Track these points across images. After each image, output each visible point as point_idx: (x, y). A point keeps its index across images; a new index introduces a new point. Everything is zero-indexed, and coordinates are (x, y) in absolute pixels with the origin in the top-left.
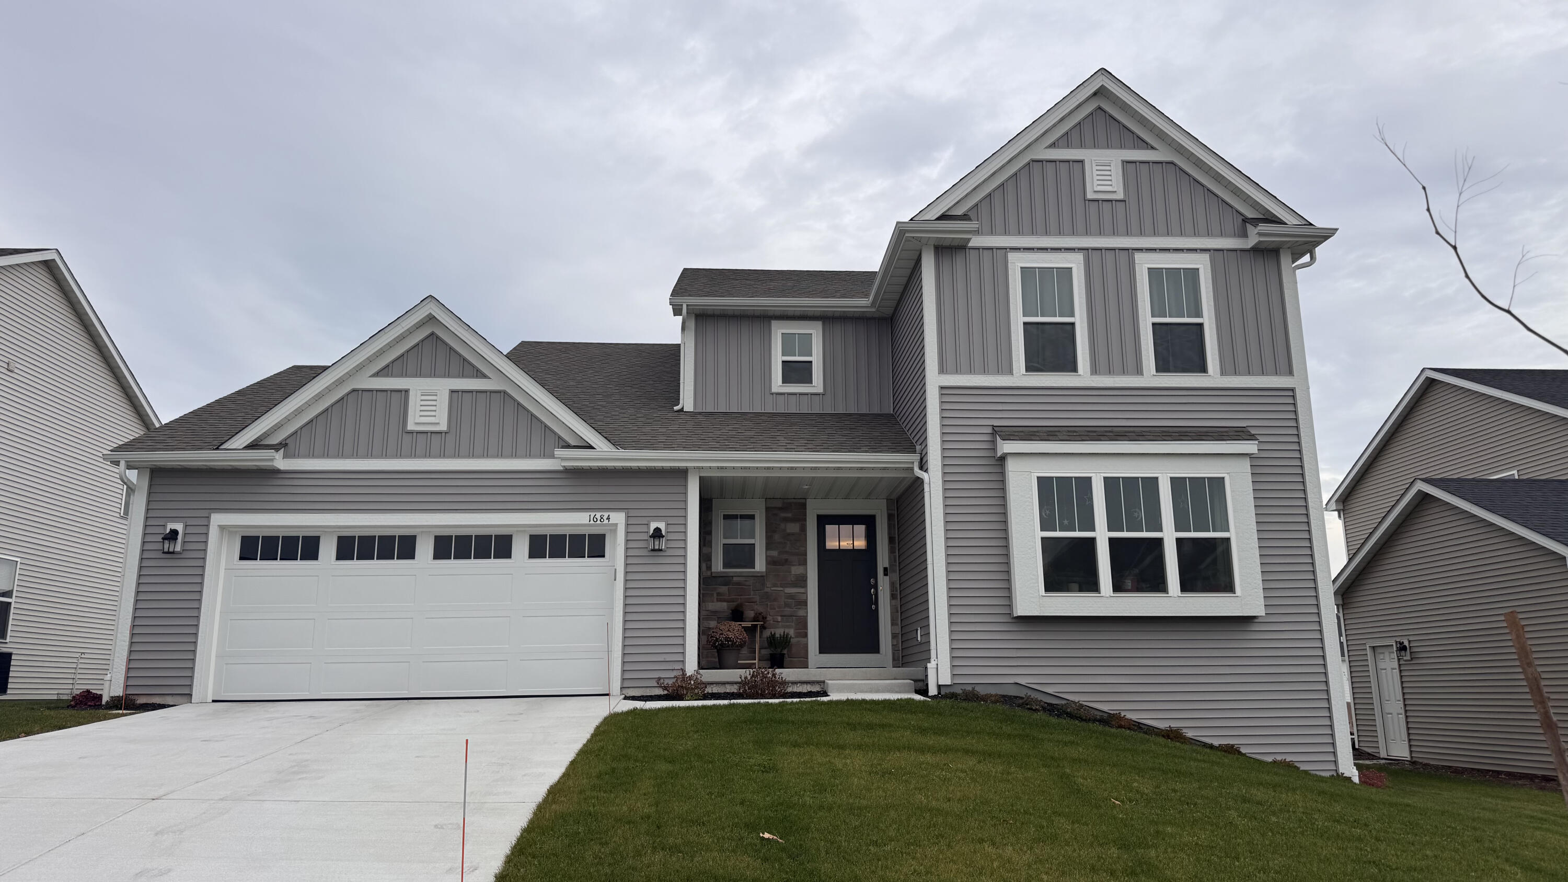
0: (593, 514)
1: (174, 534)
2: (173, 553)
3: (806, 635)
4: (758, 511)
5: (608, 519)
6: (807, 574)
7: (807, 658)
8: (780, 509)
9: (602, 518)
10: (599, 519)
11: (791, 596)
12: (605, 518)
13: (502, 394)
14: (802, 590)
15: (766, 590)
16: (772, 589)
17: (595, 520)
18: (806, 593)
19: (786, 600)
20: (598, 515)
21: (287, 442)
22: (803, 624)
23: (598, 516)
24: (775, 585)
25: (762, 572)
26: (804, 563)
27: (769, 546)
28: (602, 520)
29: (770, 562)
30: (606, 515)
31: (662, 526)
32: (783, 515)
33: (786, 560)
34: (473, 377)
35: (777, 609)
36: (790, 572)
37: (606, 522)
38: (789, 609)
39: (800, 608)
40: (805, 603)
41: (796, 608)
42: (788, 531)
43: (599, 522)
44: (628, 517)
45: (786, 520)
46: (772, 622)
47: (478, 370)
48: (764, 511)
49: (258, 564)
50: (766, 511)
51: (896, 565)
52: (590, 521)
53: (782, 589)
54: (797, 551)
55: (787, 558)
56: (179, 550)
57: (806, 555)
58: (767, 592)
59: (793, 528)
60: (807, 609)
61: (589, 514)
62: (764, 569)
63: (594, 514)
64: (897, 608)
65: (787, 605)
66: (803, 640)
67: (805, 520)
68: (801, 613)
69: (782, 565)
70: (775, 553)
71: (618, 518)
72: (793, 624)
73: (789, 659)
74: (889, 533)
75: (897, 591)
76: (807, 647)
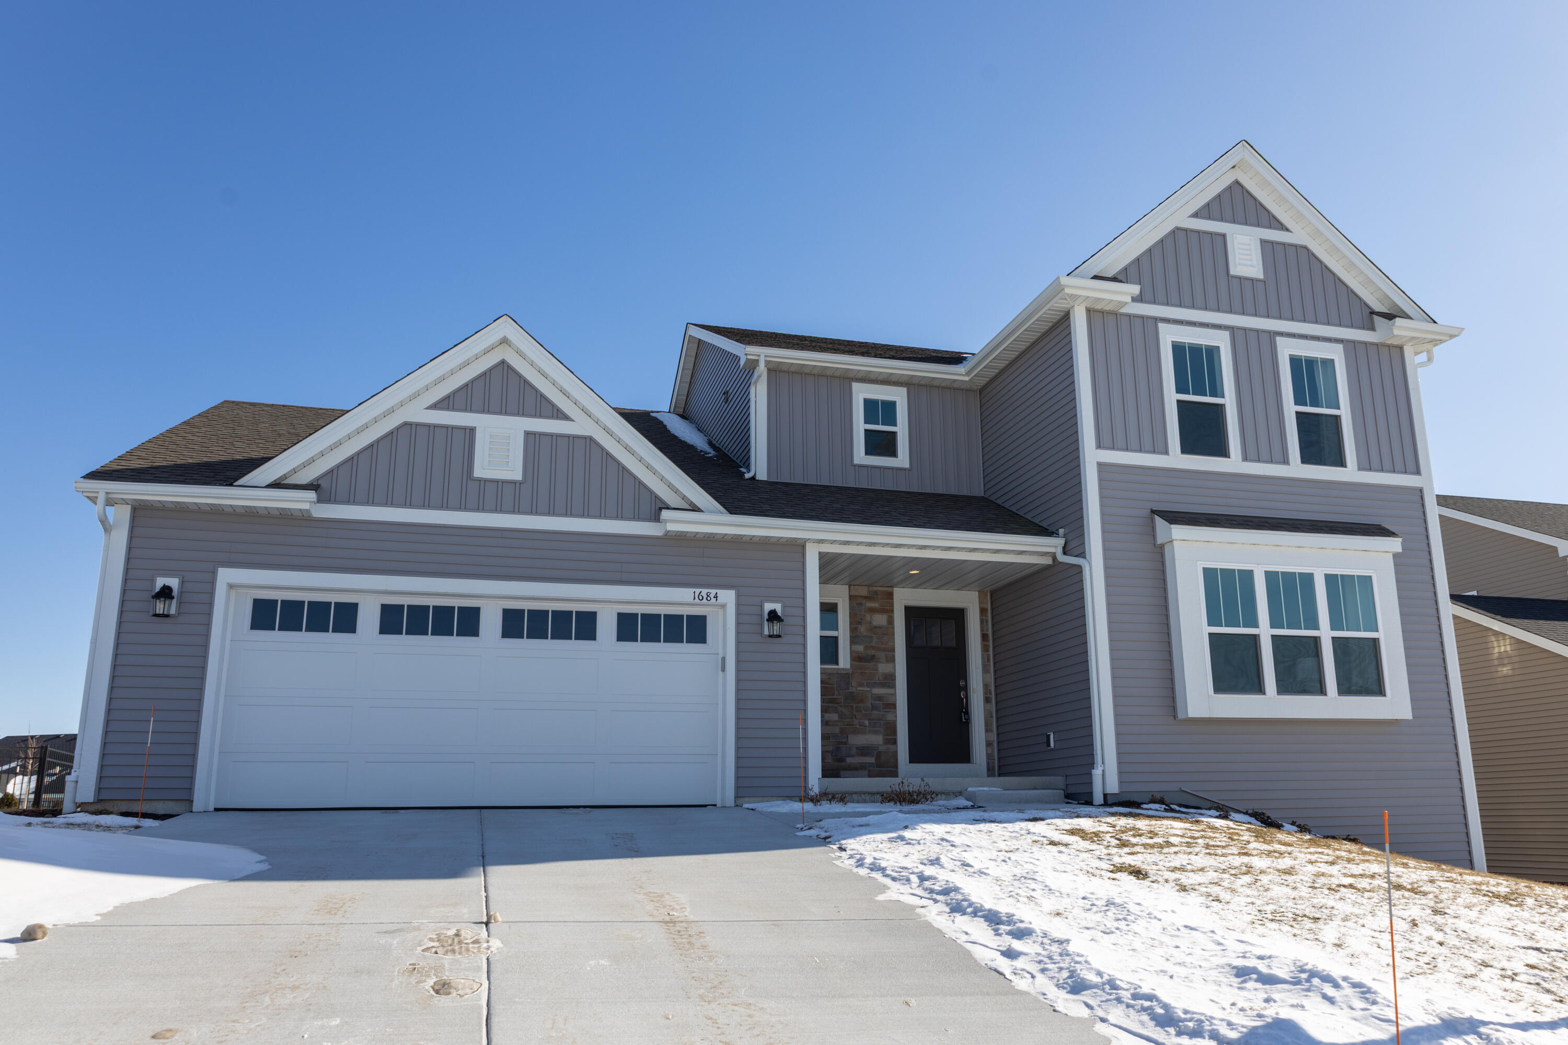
0: (698, 591)
1: (166, 593)
2: (167, 616)
3: (895, 742)
4: (841, 599)
5: (716, 597)
6: (895, 673)
7: (897, 768)
8: (866, 598)
9: (708, 596)
10: (705, 596)
11: (879, 698)
12: (712, 596)
13: (588, 440)
14: (891, 691)
15: (852, 690)
16: (859, 689)
17: (701, 598)
18: (895, 695)
19: (873, 702)
20: (704, 592)
21: (319, 483)
22: (891, 730)
23: (704, 594)
24: (861, 685)
25: (848, 669)
26: (892, 660)
27: (854, 640)
28: (709, 598)
29: (856, 658)
30: (713, 592)
31: (778, 607)
32: (870, 604)
33: (873, 657)
34: (552, 417)
35: (863, 712)
36: (877, 670)
37: (713, 600)
38: (877, 712)
39: (888, 712)
40: (894, 706)
41: (885, 712)
42: (875, 623)
43: (705, 600)
44: (738, 596)
45: (872, 610)
46: (858, 726)
47: (559, 410)
48: (847, 599)
49: (276, 636)
50: (850, 599)
51: (989, 665)
52: (694, 599)
53: (868, 689)
54: (885, 646)
55: (873, 654)
56: (174, 613)
57: (894, 651)
58: (853, 693)
59: (880, 620)
60: (895, 712)
61: (694, 590)
62: (848, 666)
63: (700, 590)
64: (991, 713)
65: (874, 708)
66: (892, 747)
67: (892, 611)
68: (890, 717)
69: (869, 662)
70: (860, 648)
71: (728, 597)
72: (881, 729)
73: (878, 769)
74: (982, 630)
75: (991, 694)
76: (897, 755)
